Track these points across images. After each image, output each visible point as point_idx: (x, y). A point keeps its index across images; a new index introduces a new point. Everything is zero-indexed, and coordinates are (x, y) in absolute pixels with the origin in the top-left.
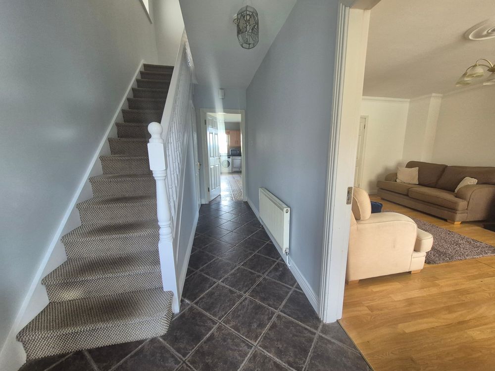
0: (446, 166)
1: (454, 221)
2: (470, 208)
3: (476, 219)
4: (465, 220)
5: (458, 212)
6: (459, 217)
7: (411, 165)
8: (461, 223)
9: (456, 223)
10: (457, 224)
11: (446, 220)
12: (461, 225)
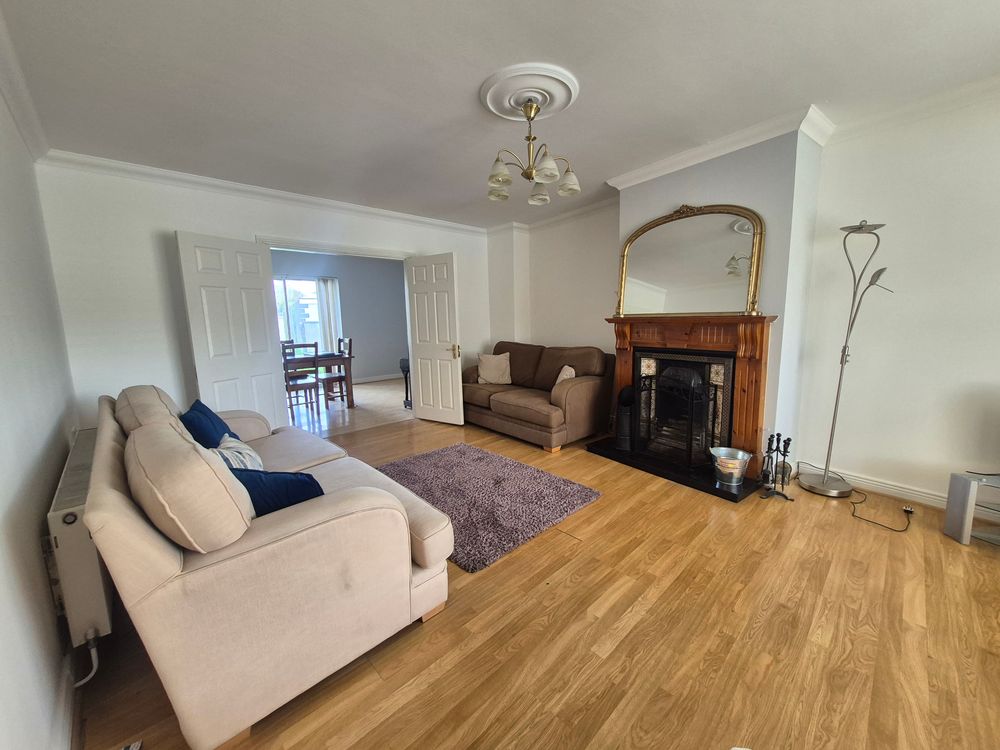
0: (542, 348)
1: (551, 448)
2: (568, 419)
3: (580, 437)
4: (563, 442)
5: (553, 430)
6: (556, 438)
7: (500, 348)
8: (562, 448)
9: (553, 450)
10: (556, 449)
11: (541, 447)
12: (563, 451)
